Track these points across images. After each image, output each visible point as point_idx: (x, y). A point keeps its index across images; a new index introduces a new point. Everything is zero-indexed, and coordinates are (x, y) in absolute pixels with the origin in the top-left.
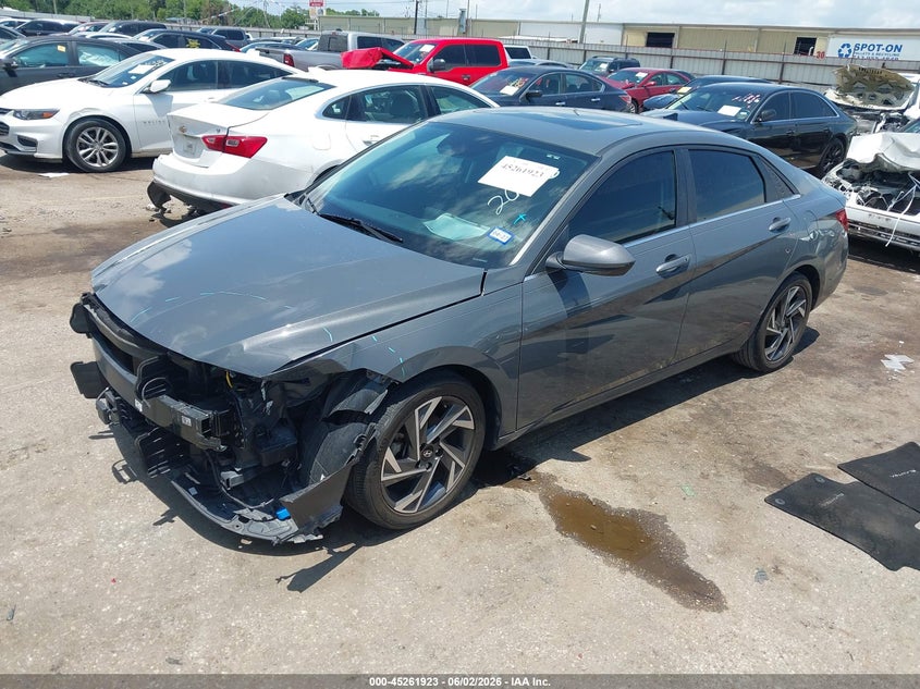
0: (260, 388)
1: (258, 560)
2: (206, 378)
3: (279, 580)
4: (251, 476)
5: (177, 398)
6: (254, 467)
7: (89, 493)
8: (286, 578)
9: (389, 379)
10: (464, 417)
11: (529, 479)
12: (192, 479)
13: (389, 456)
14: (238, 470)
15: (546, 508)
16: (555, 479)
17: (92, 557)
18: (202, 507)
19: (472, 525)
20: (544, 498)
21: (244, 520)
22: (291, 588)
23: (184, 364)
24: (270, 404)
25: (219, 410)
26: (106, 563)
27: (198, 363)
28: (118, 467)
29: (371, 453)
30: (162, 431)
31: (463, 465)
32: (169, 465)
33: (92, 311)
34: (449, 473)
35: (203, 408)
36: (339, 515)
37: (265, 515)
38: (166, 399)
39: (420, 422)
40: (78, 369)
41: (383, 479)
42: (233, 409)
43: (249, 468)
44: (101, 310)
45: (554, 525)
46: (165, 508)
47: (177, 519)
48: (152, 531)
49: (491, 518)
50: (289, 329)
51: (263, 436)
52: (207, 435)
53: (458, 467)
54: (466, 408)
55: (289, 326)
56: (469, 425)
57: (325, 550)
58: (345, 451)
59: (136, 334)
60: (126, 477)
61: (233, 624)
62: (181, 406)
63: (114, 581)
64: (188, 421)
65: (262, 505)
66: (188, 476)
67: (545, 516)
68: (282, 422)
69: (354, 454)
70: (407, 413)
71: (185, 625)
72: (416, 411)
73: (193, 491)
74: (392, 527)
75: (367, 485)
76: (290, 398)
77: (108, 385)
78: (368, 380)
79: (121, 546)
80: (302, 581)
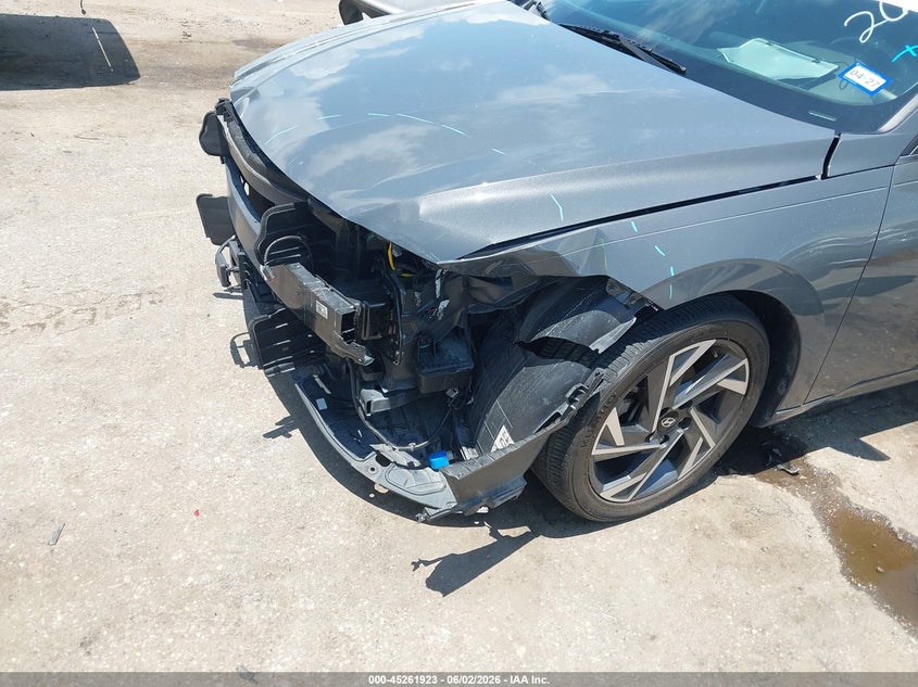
0: (433, 279)
1: (394, 523)
2: (359, 247)
3: (416, 565)
4: (401, 402)
5: (315, 270)
6: (406, 391)
7: (196, 372)
8: (427, 563)
9: (643, 300)
10: (737, 376)
11: (797, 474)
12: (322, 385)
13: (612, 421)
14: (385, 391)
15: (824, 530)
16: (838, 482)
17: (178, 468)
18: (330, 431)
19: (709, 536)
20: (820, 511)
21: (383, 461)
22: (432, 583)
23: (329, 222)
24: (444, 304)
25: (371, 301)
26: (193, 483)
27: (352, 225)
28: (239, 342)
29: (588, 415)
30: (289, 315)
31: (712, 444)
32: (296, 362)
33: (224, 124)
34: (689, 452)
35: (348, 294)
36: (518, 494)
37: (412, 459)
38: (299, 270)
39: (670, 377)
40: (205, 202)
41: (595, 452)
42: (391, 304)
43: (401, 391)
44: (234, 124)
45: (837, 564)
46: (284, 413)
47: (296, 433)
48: (262, 446)
49: (738, 529)
50: (485, 191)
51: (427, 349)
52: (347, 337)
53: (705, 446)
54: (745, 362)
55: (485, 184)
56: (740, 387)
57: (486, 529)
58: (546, 401)
59: (270, 164)
60: (245, 358)
61: (341, 629)
62: (317, 286)
63: (197, 513)
64: (323, 311)
65: (412, 446)
66: (317, 380)
67: (822, 543)
68: (457, 333)
69: (562, 409)
70: (657, 361)
71: (274, 611)
72: (672, 358)
73: (322, 404)
74: (589, 517)
75: (569, 458)
76: (475, 300)
77: (235, 233)
78: (605, 296)
79: (217, 459)
80: (450, 575)
